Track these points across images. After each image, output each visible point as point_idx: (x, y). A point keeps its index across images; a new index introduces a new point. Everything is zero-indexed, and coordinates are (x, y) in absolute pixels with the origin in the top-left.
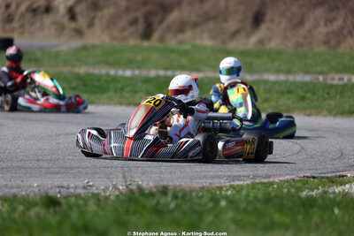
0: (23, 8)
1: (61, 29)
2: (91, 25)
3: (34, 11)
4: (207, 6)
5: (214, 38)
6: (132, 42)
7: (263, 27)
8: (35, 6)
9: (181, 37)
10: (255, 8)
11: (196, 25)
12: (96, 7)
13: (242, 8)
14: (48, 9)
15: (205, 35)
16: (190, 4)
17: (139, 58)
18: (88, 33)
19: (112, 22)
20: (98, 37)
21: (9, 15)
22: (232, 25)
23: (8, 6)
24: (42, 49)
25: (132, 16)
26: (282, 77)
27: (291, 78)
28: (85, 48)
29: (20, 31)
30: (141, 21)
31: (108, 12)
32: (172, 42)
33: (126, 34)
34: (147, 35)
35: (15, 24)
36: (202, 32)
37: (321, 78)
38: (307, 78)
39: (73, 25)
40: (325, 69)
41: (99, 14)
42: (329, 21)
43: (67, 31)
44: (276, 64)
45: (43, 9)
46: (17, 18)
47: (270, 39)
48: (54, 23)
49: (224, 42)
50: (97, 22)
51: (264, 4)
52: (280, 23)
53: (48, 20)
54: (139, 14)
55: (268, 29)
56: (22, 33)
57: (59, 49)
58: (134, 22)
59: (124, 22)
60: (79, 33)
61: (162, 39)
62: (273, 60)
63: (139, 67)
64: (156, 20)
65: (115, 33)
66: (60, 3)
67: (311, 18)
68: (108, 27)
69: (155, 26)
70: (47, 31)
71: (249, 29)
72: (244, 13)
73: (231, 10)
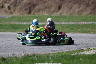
1: (6, 12)
2: (14, 11)
4: (46, 4)
5: (48, 13)
6: (26, 15)
7: (61, 10)
9: (39, 13)
10: (59, 5)
11: (43, 10)
12: (16, 6)
13: (55, 5)
14: (3, 7)
15: (46, 12)
16: (41, 4)
17: (28, 19)
18: (14, 13)
20: (16, 14)
22: (53, 9)
24: (1, 18)
25: (25, 8)
26: (66, 23)
27: (69, 23)
28: (13, 17)
30: (28, 9)
31: (19, 7)
32: (36, 15)
33: (24, 13)
34: (30, 13)
36: (45, 11)
37: (77, 23)
38: (73, 23)
39: (10, 11)
40: (78, 20)
41: (17, 8)
42: (79, 7)
43: (8, 13)
44: (65, 19)
45: (1, 7)
47: (63, 13)
48: (4, 10)
49: (51, 14)
50: (16, 10)
51: (61, 3)
53: (3, 10)
54: (28, 7)
55: (62, 10)
57: (6, 17)
58: (26, 9)
59: (23, 10)
60: (11, 13)
61: (34, 14)
62: (64, 18)
63: (28, 22)
64: (32, 9)
65: (21, 13)
66: (6, 5)
67: (74, 7)
68: (19, 11)
69: (32, 10)
70: (3, 13)
71: (57, 10)
72: (56, 6)
73: (52, 5)
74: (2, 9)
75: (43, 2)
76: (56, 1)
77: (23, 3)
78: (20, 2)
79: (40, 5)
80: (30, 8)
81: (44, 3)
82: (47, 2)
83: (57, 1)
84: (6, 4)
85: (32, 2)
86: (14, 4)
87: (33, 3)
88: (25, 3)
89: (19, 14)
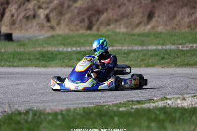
0: (21, 16)
1: (42, 27)
2: (58, 24)
3: (27, 18)
4: (122, 10)
5: (127, 28)
6: (81, 32)
7: (154, 20)
8: (27, 15)
9: (108, 28)
10: (149, 10)
11: (117, 21)
12: (61, 14)
13: (141, 10)
14: (34, 16)
15: (122, 26)
16: (112, 9)
17: (82, 41)
18: (57, 28)
19: (70, 22)
20: (62, 30)
21: (13, 21)
22: (136, 20)
23: (12, 16)
24: (29, 39)
25: (81, 17)
26: (159, 47)
27: (164, 47)
28: (53, 37)
29: (20, 29)
30: (86, 20)
31: (67, 16)
33: (78, 27)
34: (89, 28)
35: (17, 26)
36: (120, 24)
37: (180, 47)
38: (173, 47)
39: (49, 24)
40: (184, 42)
41: (63, 18)
42: (190, 15)
43: (45, 28)
44: (158, 40)
45: (32, 16)
46: (18, 22)
47: (157, 27)
48: (38, 24)
49: (133, 30)
50: (62, 21)
51: (154, 7)
52: (163, 17)
53: (35, 22)
54: (85, 17)
55: (157, 21)
56: (21, 30)
57: (38, 38)
58: (82, 21)
59: (76, 21)
60: (52, 28)
61: (98, 30)
62: (156, 38)
63: (80, 46)
64: (94, 19)
65: (72, 28)
66: (41, 12)
67: (180, 13)
68: (68, 25)
69: (94, 23)
70: (34, 29)
71: (146, 21)
72: (143, 13)
73: (135, 11)
74: (33, 21)
75: (117, 6)
76: (144, 2)
77: (76, 8)
78: (69, 7)
79: (110, 11)
80: (89, 18)
81: (119, 7)
82: (124, 4)
83: (146, 2)
84: (41, 10)
85: (95, 6)
86: (57, 10)
87: (96, 8)
88: (80, 9)
89: (67, 31)
